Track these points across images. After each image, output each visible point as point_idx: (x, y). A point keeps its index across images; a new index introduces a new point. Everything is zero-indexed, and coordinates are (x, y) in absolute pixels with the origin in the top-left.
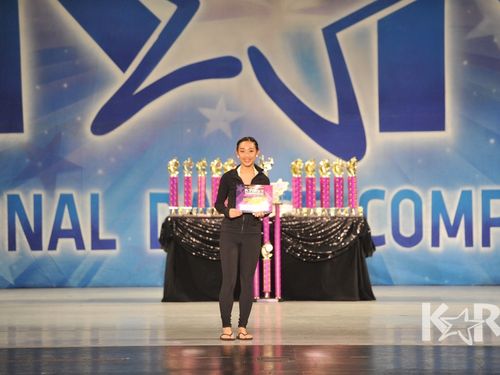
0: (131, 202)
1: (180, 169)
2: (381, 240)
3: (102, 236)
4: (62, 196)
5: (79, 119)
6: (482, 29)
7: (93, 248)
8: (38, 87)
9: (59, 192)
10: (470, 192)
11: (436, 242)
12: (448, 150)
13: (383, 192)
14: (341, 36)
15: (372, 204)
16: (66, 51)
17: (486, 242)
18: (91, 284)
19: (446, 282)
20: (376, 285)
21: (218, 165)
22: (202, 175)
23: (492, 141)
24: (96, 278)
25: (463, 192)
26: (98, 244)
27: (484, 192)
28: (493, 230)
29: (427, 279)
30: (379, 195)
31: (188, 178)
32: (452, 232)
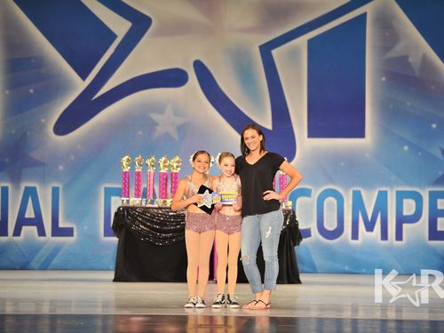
0: (88, 195)
1: (132, 165)
2: (308, 233)
3: (61, 225)
4: (26, 188)
5: (43, 120)
6: (398, 50)
7: (53, 235)
8: (7, 92)
9: (24, 185)
10: (386, 192)
11: (355, 235)
12: (367, 155)
13: (310, 190)
14: (275, 52)
15: (300, 200)
16: (33, 61)
17: (399, 236)
18: (50, 267)
19: (364, 271)
20: (302, 272)
21: (165, 162)
22: (151, 170)
23: (406, 148)
24: (55, 262)
25: (380, 192)
26: (57, 231)
27: (397, 192)
28: (405, 226)
29: (347, 268)
30: (306, 193)
31: (138, 172)
32: (370, 227)
